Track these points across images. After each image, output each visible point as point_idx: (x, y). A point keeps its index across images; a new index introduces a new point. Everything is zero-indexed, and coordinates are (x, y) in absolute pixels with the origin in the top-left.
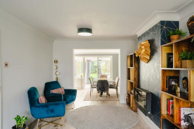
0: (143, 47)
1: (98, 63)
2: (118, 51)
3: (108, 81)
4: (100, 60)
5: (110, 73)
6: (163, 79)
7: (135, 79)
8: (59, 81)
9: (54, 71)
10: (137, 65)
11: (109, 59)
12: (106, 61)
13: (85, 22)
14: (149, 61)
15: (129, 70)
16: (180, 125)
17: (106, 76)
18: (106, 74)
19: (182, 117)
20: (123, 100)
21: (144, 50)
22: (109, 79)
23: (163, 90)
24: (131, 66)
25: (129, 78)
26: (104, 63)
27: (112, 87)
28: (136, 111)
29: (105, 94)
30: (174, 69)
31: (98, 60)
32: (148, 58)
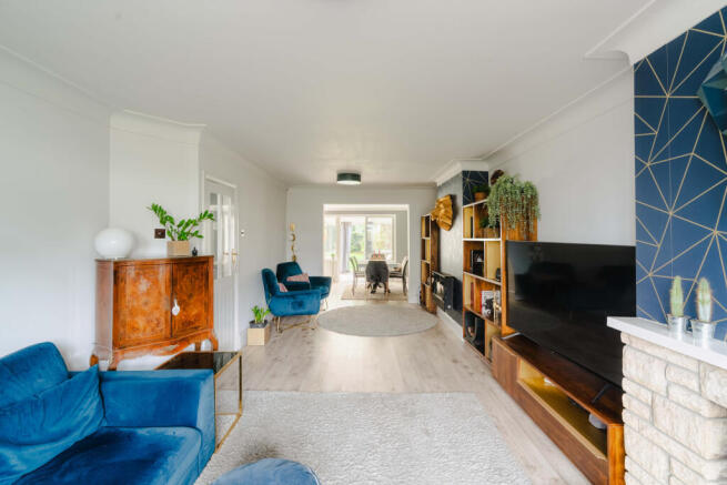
0: (441, 206)
1: (367, 228)
2: (406, 207)
3: (388, 263)
4: (371, 223)
5: (390, 251)
6: (465, 255)
7: (432, 259)
8: (298, 262)
9: (289, 244)
10: (435, 234)
11: (389, 221)
12: (383, 225)
13: (352, 167)
14: (451, 227)
15: (423, 242)
16: (480, 313)
17: (383, 256)
18: (382, 252)
19: (483, 302)
20: (413, 299)
21: (443, 211)
22: (390, 260)
23: (466, 270)
24: (427, 235)
25: (424, 257)
26: (379, 227)
27: (394, 276)
28: (434, 313)
29: (380, 290)
30: (474, 239)
31: (367, 223)
32: (449, 222)
